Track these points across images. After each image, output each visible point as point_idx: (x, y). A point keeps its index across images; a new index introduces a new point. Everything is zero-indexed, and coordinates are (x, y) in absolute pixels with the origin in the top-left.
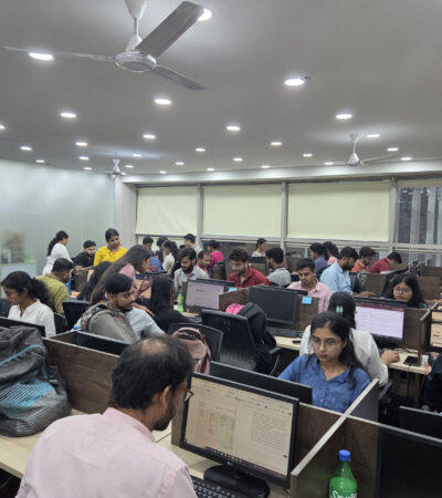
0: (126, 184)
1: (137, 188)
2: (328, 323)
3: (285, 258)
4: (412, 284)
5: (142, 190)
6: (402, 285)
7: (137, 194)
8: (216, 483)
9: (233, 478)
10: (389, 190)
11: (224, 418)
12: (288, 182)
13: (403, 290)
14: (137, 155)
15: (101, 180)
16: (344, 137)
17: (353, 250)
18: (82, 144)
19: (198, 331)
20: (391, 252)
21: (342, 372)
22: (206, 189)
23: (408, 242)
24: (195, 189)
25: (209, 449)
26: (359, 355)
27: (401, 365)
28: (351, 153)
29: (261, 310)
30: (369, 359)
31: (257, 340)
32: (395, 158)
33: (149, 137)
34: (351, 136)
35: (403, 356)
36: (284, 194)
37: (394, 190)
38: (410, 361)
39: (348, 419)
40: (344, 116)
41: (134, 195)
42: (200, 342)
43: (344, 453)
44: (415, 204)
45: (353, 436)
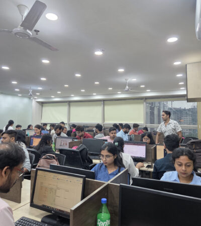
0: (37, 102)
1: (42, 104)
2: (107, 148)
3: (103, 130)
4: (150, 136)
5: (44, 105)
6: (146, 137)
7: (42, 106)
8: (46, 223)
9: (56, 220)
10: (143, 103)
11: (51, 189)
12: (104, 100)
13: (146, 139)
14: (40, 88)
15: (26, 100)
16: (122, 80)
17: (129, 125)
18: (14, 83)
19: (54, 156)
20: (145, 126)
21: (115, 170)
22: (71, 104)
23: (154, 123)
24: (67, 104)
25: (44, 206)
26: (124, 163)
27: (145, 169)
28: (126, 86)
29: (85, 147)
30: (129, 165)
31: (84, 161)
32: (144, 90)
33: (43, 79)
34: (126, 79)
35: (146, 165)
36: (102, 106)
37: (145, 103)
38: (148, 167)
39: (108, 184)
40: (121, 70)
41: (41, 107)
42: (54, 160)
43: (104, 199)
44: (156, 112)
45: (111, 192)
